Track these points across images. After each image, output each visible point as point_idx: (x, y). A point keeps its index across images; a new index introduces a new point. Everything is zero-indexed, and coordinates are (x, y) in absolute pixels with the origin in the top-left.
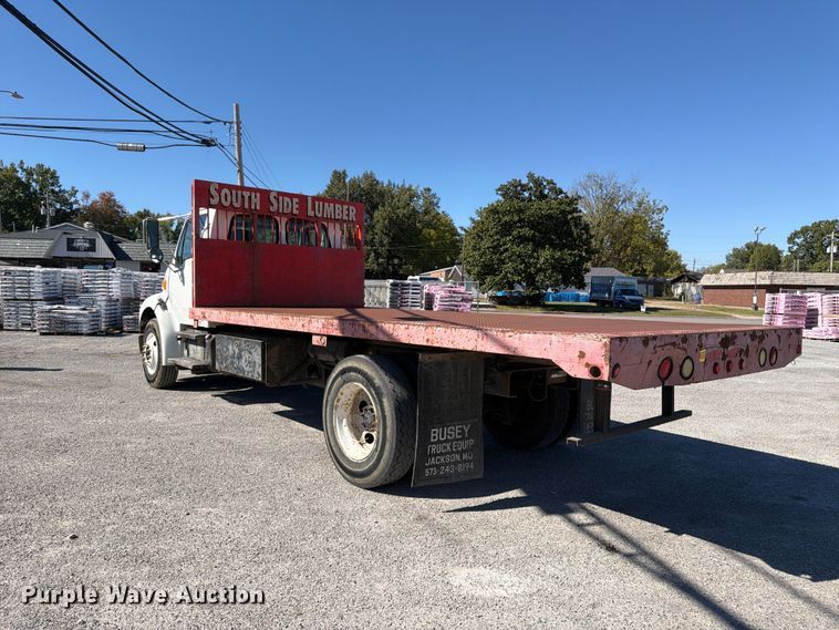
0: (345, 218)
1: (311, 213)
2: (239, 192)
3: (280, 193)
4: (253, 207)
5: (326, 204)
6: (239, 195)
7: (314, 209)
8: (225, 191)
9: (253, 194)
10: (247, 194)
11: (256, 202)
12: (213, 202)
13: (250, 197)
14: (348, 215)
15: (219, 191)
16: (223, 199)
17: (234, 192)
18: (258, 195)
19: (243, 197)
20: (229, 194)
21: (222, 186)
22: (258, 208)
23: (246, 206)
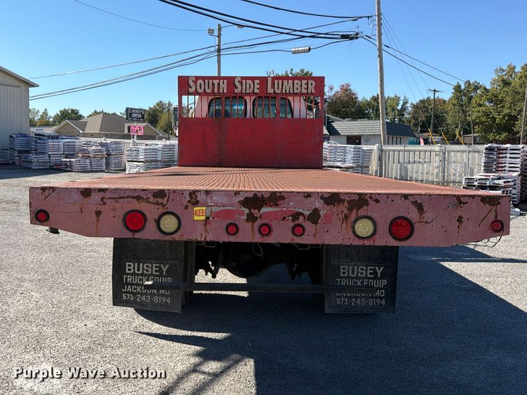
0: (304, 91)
1: (270, 90)
2: (211, 81)
3: (243, 78)
4: (221, 91)
5: (285, 82)
6: (211, 83)
7: (273, 86)
8: (200, 81)
9: (221, 81)
10: (216, 82)
11: (224, 86)
12: (191, 90)
13: (219, 84)
14: (307, 89)
15: (195, 82)
16: (198, 88)
17: (206, 81)
18: (225, 81)
19: (213, 84)
20: (202, 83)
21: (197, 78)
22: (225, 91)
23: (216, 91)
